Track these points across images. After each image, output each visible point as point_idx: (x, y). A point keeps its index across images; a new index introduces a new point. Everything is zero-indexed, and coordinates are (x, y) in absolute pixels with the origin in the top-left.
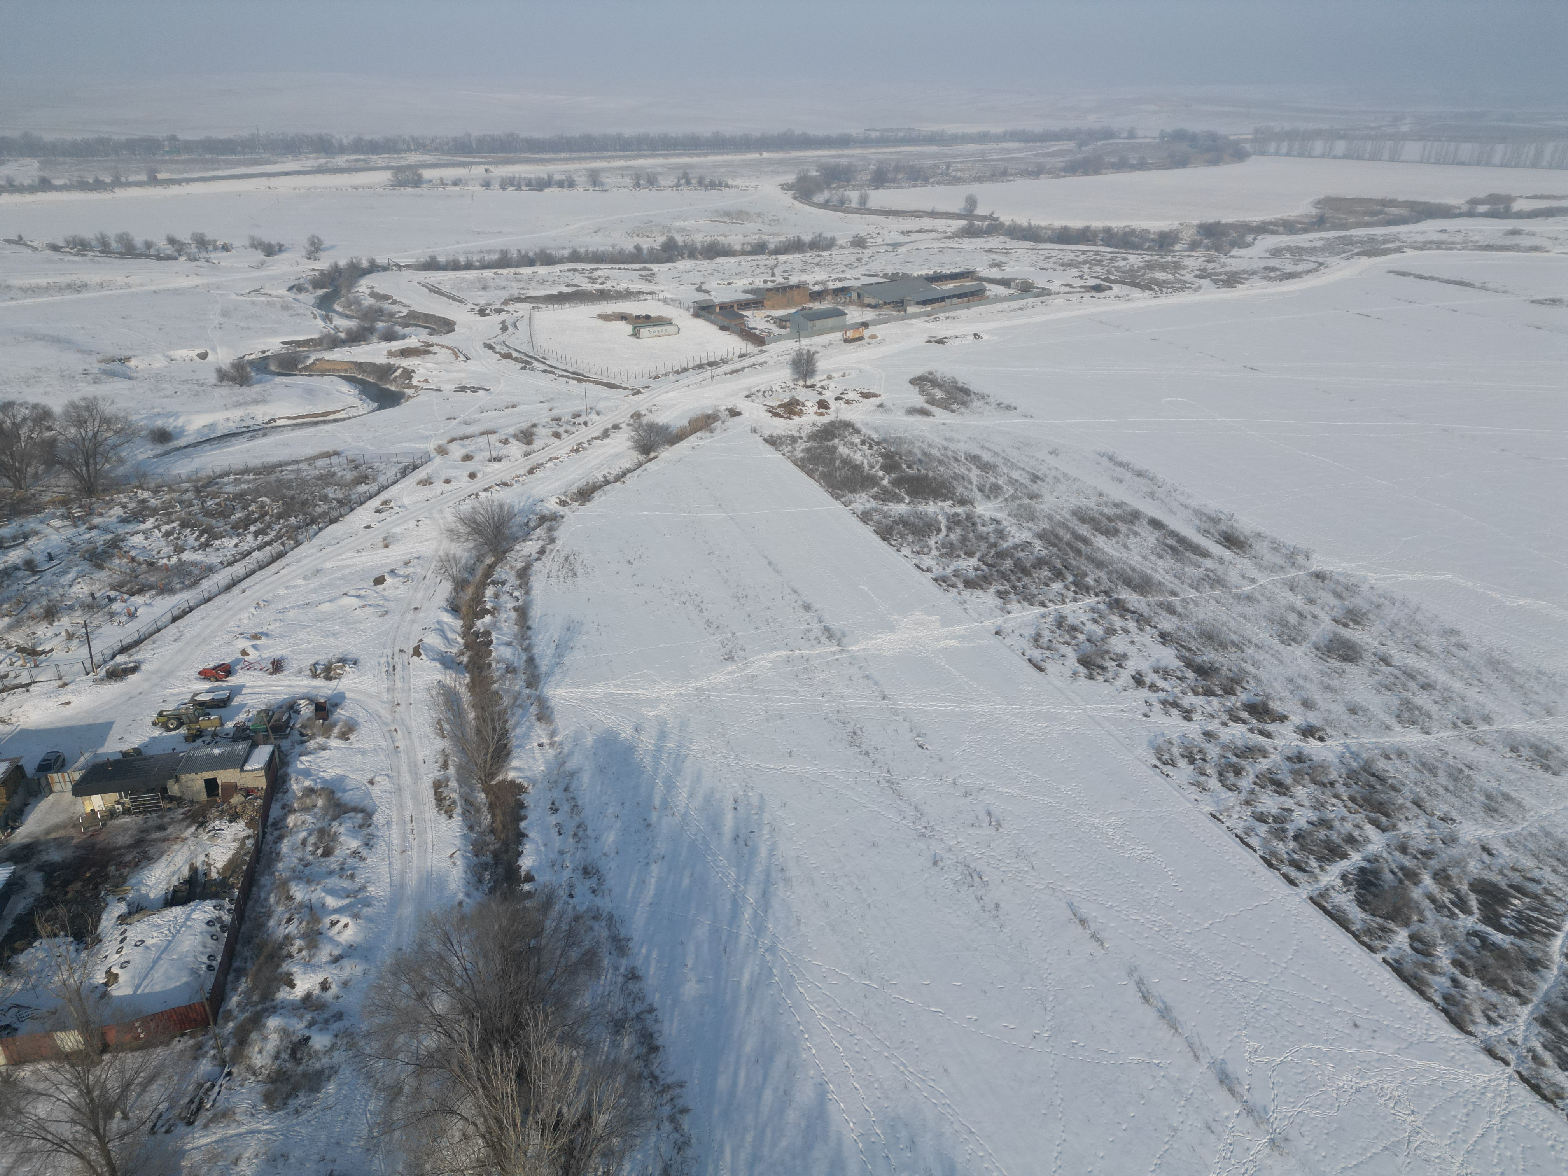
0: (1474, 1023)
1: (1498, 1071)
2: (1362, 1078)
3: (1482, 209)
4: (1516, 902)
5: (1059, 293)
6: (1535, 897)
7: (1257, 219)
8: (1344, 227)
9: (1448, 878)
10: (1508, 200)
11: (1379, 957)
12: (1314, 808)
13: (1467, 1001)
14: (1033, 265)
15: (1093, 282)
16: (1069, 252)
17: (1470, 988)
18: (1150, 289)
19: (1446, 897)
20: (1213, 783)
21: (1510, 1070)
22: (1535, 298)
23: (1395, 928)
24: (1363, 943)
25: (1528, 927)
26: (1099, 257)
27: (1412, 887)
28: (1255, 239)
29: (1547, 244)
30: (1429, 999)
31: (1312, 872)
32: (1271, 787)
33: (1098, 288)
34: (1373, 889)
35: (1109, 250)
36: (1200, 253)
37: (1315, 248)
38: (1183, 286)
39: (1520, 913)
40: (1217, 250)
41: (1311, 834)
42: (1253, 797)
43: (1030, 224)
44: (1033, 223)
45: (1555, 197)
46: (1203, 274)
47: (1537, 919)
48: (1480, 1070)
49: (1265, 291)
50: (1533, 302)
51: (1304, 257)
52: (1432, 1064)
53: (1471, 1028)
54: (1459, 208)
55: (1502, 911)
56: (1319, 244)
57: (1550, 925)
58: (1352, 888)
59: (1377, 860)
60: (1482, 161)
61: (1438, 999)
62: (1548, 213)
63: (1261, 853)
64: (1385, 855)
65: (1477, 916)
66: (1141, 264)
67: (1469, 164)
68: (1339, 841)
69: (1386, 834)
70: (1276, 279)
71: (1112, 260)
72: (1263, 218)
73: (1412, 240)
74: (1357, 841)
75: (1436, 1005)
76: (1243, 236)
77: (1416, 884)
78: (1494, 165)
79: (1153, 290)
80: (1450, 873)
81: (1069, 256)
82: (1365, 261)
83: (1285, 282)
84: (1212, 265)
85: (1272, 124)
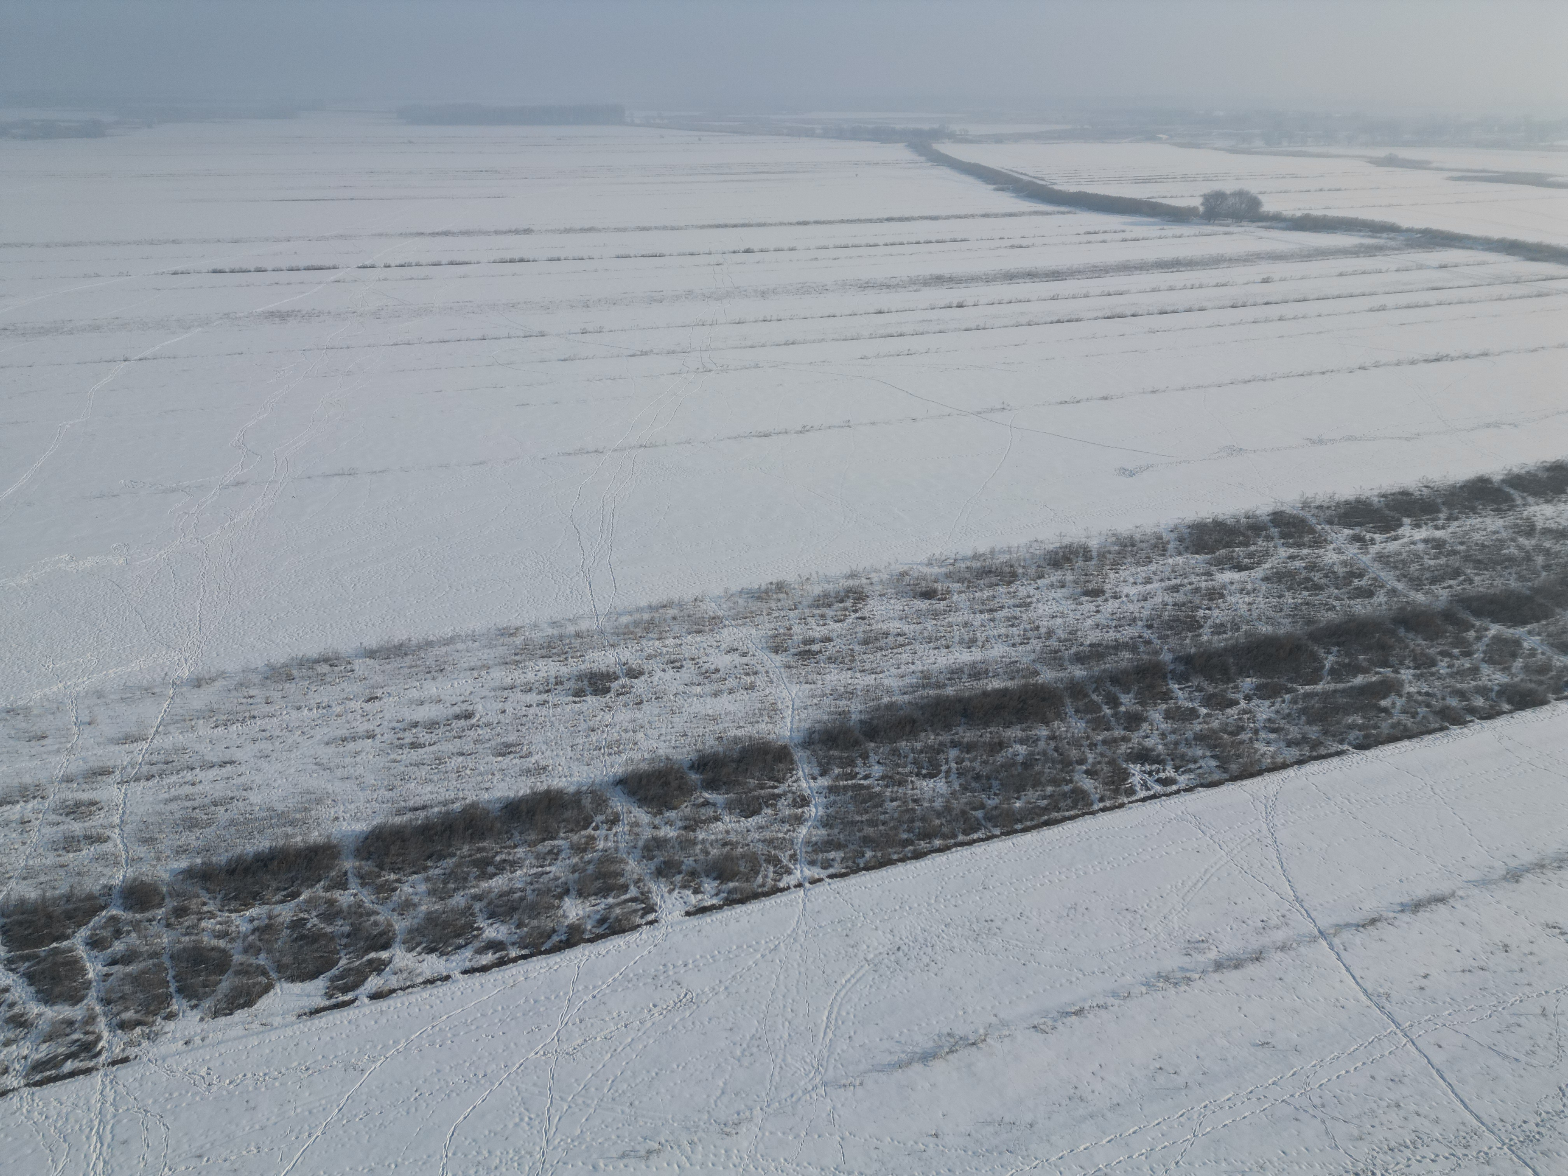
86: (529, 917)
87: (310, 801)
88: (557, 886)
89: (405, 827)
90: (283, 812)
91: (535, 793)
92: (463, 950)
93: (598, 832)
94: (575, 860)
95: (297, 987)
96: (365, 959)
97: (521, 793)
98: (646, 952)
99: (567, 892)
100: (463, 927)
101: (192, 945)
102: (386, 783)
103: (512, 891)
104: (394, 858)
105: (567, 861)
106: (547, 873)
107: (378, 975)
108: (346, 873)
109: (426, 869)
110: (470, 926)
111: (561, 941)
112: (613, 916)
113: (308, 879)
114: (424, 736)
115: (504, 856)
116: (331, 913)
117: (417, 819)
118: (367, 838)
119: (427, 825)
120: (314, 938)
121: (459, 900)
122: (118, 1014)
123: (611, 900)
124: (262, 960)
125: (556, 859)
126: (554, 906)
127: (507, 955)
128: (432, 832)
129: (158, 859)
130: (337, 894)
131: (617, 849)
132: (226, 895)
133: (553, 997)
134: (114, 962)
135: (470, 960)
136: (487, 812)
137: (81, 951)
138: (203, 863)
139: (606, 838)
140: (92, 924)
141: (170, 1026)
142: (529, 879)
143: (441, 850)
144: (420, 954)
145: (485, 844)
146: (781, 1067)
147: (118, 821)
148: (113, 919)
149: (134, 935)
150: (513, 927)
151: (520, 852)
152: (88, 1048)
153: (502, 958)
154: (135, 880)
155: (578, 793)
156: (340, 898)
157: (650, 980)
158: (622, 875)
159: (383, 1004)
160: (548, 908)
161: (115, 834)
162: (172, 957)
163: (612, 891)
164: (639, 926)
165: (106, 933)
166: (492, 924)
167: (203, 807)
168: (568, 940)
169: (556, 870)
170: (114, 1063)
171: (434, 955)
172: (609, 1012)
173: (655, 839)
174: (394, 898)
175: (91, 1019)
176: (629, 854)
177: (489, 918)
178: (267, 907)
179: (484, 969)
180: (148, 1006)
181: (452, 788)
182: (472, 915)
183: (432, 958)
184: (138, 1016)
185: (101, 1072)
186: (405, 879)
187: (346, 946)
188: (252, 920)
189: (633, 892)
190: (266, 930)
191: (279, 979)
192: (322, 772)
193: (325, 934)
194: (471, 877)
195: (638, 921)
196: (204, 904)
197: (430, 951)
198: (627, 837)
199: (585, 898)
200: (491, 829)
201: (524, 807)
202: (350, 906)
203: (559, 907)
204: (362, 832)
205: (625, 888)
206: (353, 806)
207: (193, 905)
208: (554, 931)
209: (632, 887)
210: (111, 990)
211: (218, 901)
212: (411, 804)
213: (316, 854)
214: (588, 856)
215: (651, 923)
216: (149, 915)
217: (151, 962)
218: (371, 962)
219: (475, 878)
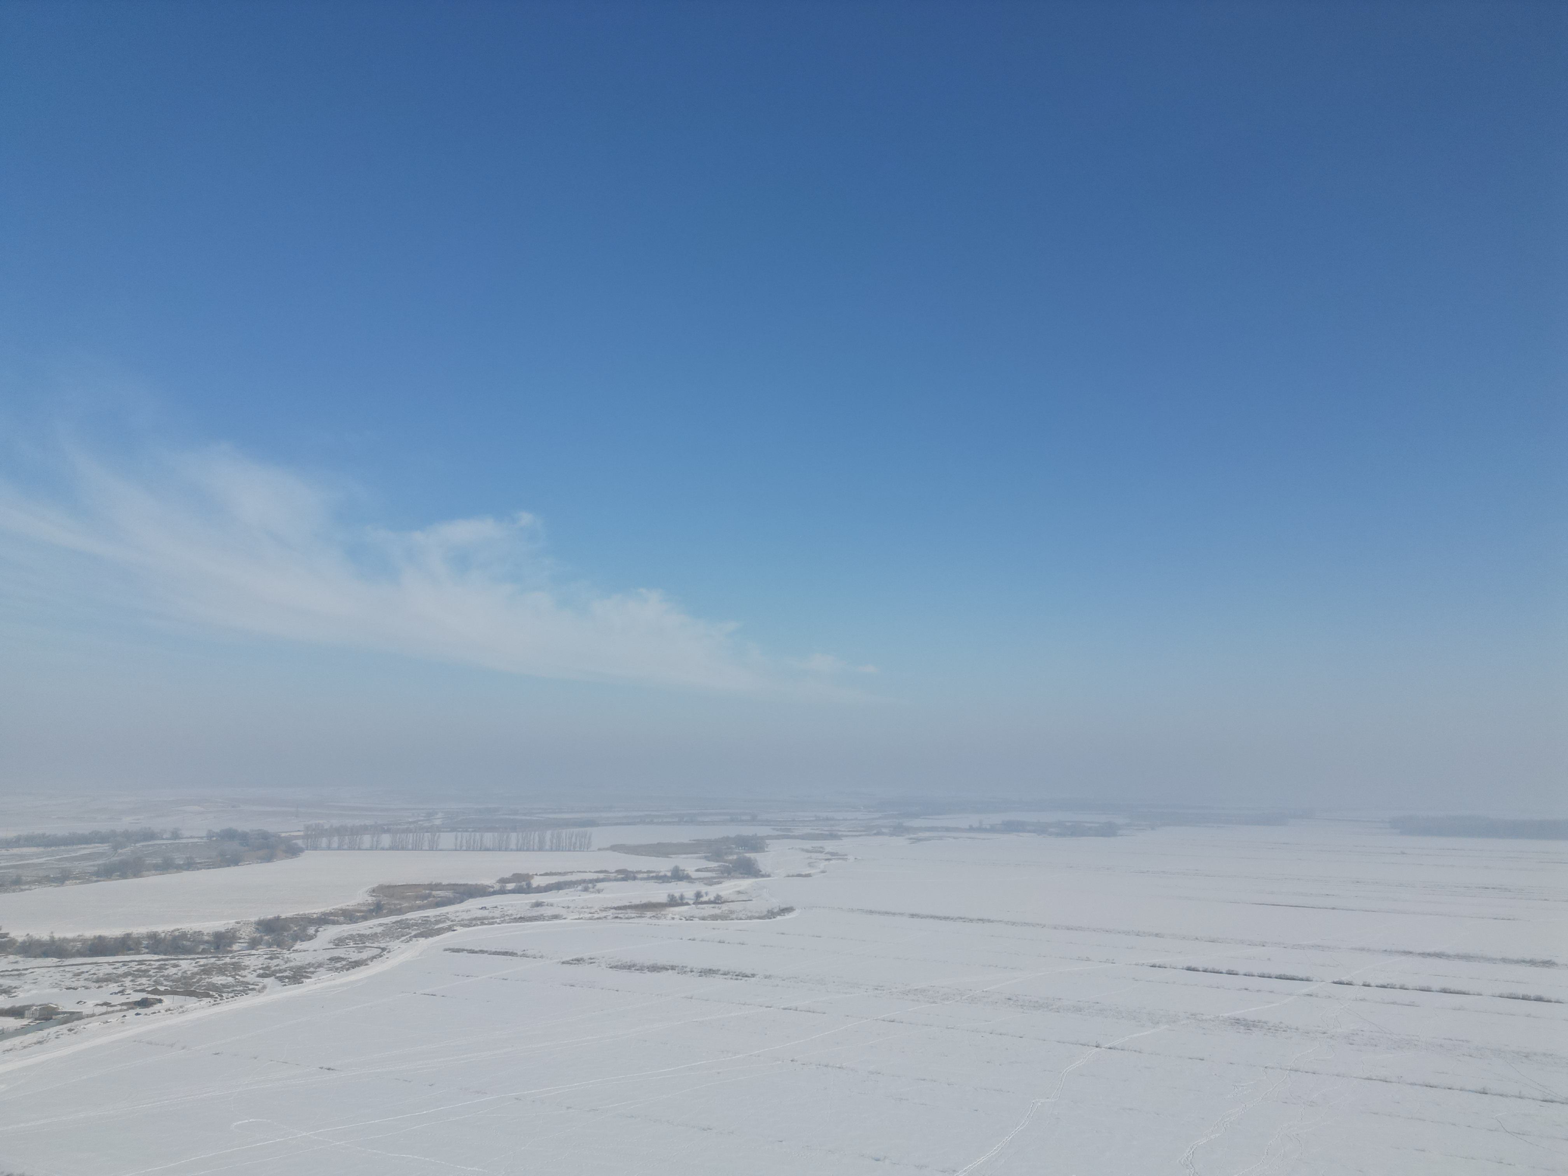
3: (510, 886)
5: (93, 1015)
7: (316, 911)
8: (400, 912)
10: (527, 877)
14: (57, 985)
15: (138, 997)
16: (105, 964)
18: (208, 996)
22: (564, 960)
26: (144, 967)
28: (317, 931)
29: (562, 912)
33: (144, 1003)
35: (156, 957)
36: (262, 950)
37: (376, 934)
38: (246, 989)
40: (278, 946)
43: (52, 938)
44: (57, 935)
45: (560, 874)
46: (266, 973)
49: (333, 983)
50: (563, 963)
51: (367, 944)
54: (493, 887)
56: (379, 930)
60: (502, 847)
62: (558, 886)
66: (196, 970)
67: (493, 850)
70: (342, 968)
71: (160, 968)
72: (322, 910)
73: (460, 918)
76: (304, 929)
78: (511, 850)
79: (212, 996)
81: (107, 969)
82: (423, 943)
83: (352, 971)
84: (275, 962)
85: (321, 822)
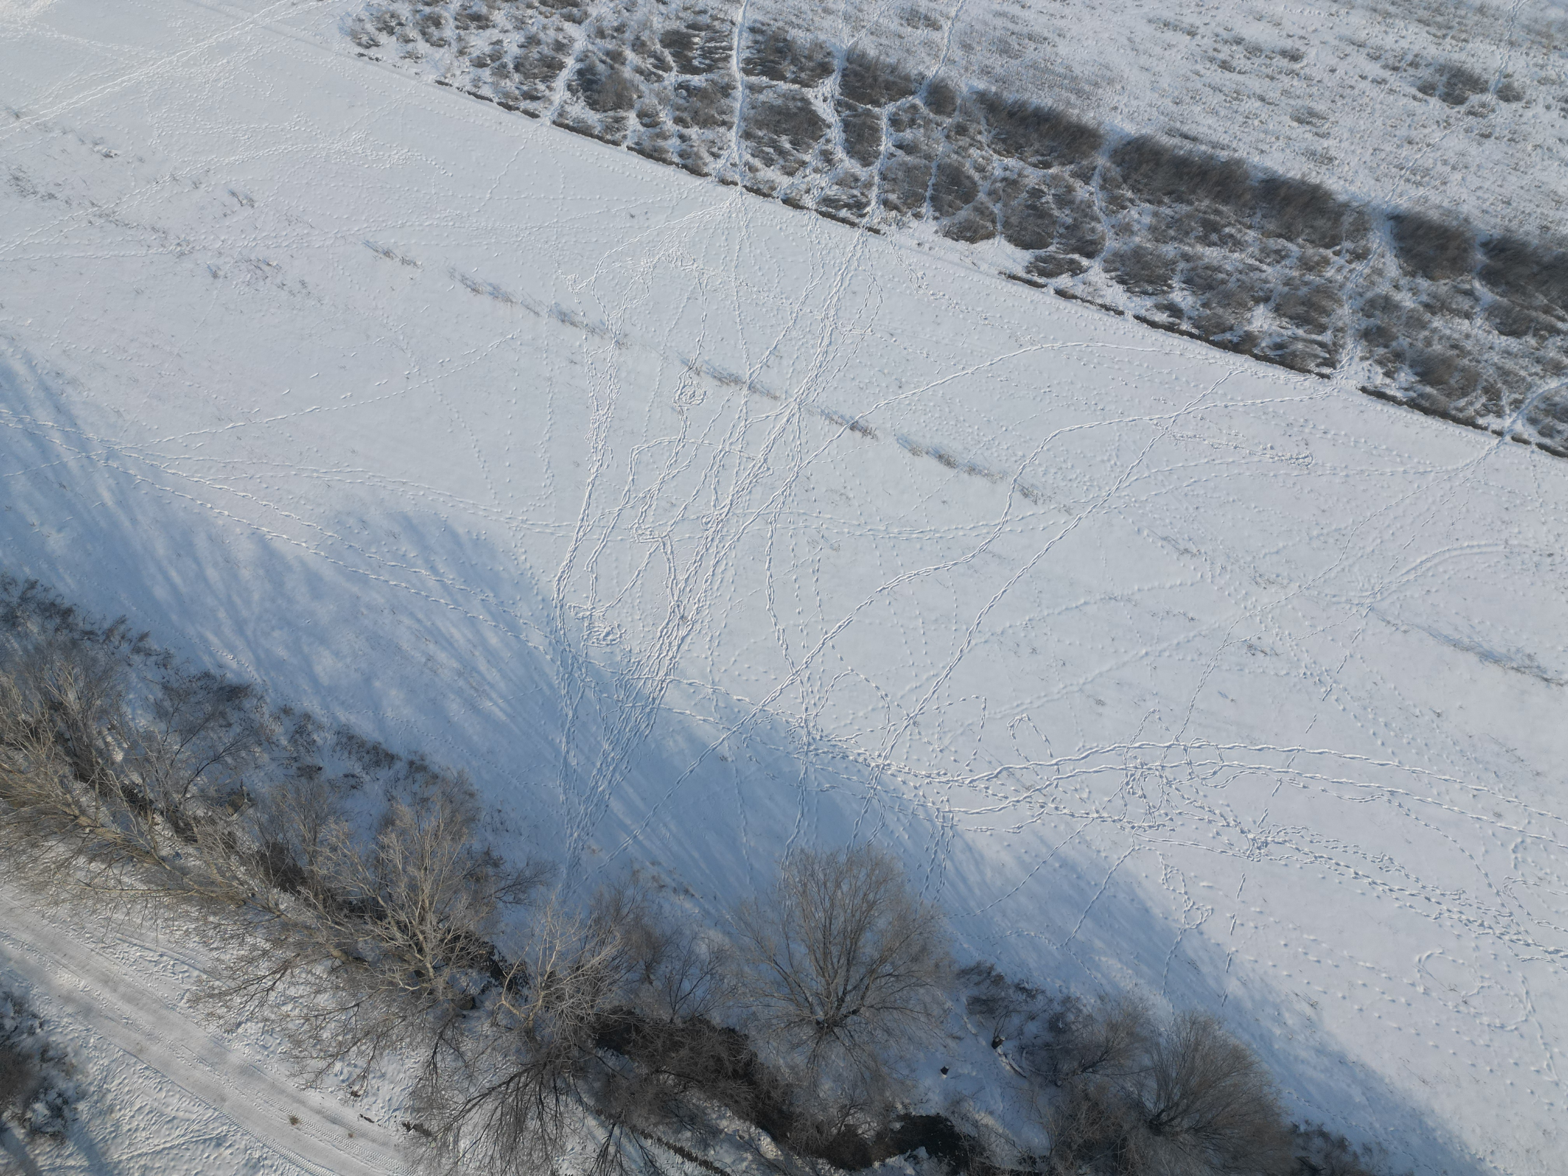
0: (705, 164)
1: (734, 194)
2: (654, 256)
4: (696, 40)
6: (708, 27)
9: (643, 44)
11: (624, 147)
12: (518, 28)
13: (695, 149)
17: (694, 137)
19: (648, 64)
20: (422, 46)
21: (739, 188)
23: (624, 114)
24: (608, 142)
25: (712, 59)
27: (621, 68)
30: (671, 163)
31: (544, 96)
32: (473, 25)
34: (595, 86)
39: (702, 48)
41: (526, 57)
42: (463, 44)
47: (716, 48)
48: (722, 200)
52: (692, 215)
53: (706, 170)
55: (690, 54)
57: (724, 49)
58: (580, 94)
59: (587, 56)
61: (676, 159)
63: (496, 100)
64: (590, 47)
65: (675, 69)
68: (552, 53)
69: (583, 25)
74: (564, 45)
75: (677, 165)
77: (623, 64)
80: (643, 38)
86: (1219, 303)
87: (1103, 77)
88: (1261, 289)
89: (1167, 150)
90: (1077, 77)
91: (1303, 183)
92: (1146, 297)
93: (1336, 258)
94: (1295, 273)
95: (1010, 248)
96: (1070, 256)
97: (1290, 175)
98: (1298, 399)
99: (1266, 300)
100: (1159, 277)
101: (956, 164)
102: (1176, 94)
103: (1218, 269)
104: (1140, 178)
105: (1287, 271)
106: (1261, 271)
107: (1072, 276)
108: (1094, 168)
109: (1160, 203)
110: (1164, 280)
111: (1231, 341)
112: (1292, 348)
113: (1064, 156)
114: (1240, 61)
115: (1233, 231)
116: (1064, 200)
117: (1181, 148)
118: (1129, 143)
119: (1187, 159)
120: (1041, 213)
121: (1169, 250)
122: (887, 192)
123: (1300, 332)
124: (997, 209)
125: (1278, 262)
126: (1246, 305)
127: (1179, 324)
128: (1186, 170)
129: (967, 69)
130: (1078, 184)
131: (1341, 287)
132: (998, 134)
133: (1192, 384)
134: (900, 146)
135: (1147, 310)
136: (1246, 176)
137: (884, 123)
138: (996, 94)
139: (1340, 269)
140: (899, 103)
141: (914, 223)
142: (1241, 267)
143: (1183, 192)
144: (1112, 279)
145: (1224, 209)
146: (1343, 570)
147: (953, 14)
148: (914, 107)
149: (922, 130)
150: (1199, 302)
151: (1251, 235)
152: (858, 206)
153: (1173, 324)
154: (943, 80)
155: (1346, 205)
156: (1078, 189)
157: (1284, 424)
158: (1329, 315)
159: (1062, 303)
160: (1240, 304)
161: (946, 26)
162: (939, 166)
163: (1309, 324)
164: (1309, 372)
165: (905, 117)
166: (1183, 289)
167: (1020, 35)
168: (1237, 344)
169: (1272, 273)
170: (870, 229)
171: (1121, 287)
172: (1230, 428)
173: (1387, 299)
174: (1120, 216)
175: (869, 185)
176: (1351, 298)
177: (1184, 282)
178: (1022, 163)
179: (1153, 325)
180: (907, 198)
181: (1231, 132)
182: (1173, 270)
183: (1119, 289)
184: (897, 202)
185: (860, 231)
186: (1138, 202)
187: (1061, 236)
188: (1006, 169)
189: (1327, 337)
190: (1012, 184)
191: (1002, 233)
192: (1129, 51)
193: (1051, 216)
194: (1192, 235)
195: (1312, 366)
196: (980, 133)
197: (1121, 281)
198: (1361, 280)
199: (1279, 315)
200: (1239, 197)
201: (1283, 192)
202: (1082, 202)
203: (1250, 309)
204: (1128, 135)
205: (1322, 329)
206: (1135, 103)
207: (973, 128)
208: (1231, 328)
209: (1329, 332)
210: (889, 169)
211: (990, 136)
212: (1185, 129)
213: (1081, 136)
214: (1310, 277)
215: (1322, 376)
216: (939, 118)
217: (924, 161)
218: (1072, 261)
219: (1196, 237)
